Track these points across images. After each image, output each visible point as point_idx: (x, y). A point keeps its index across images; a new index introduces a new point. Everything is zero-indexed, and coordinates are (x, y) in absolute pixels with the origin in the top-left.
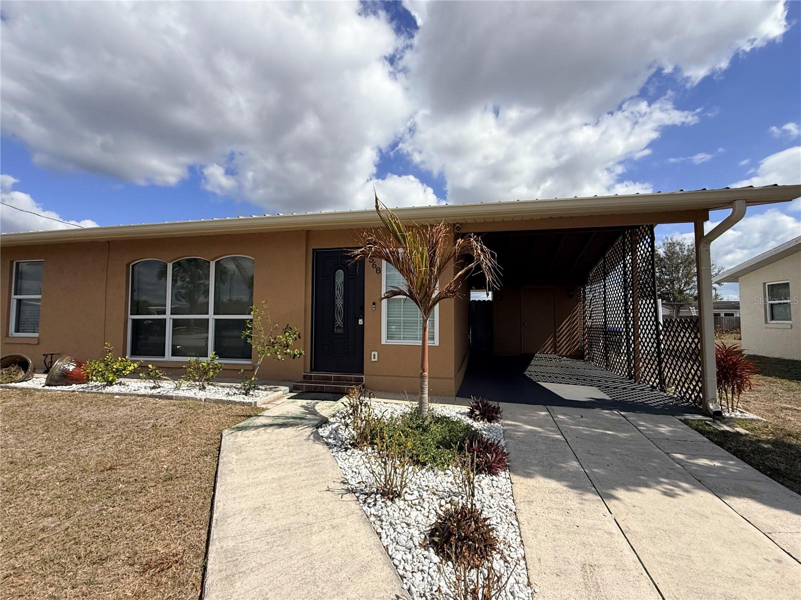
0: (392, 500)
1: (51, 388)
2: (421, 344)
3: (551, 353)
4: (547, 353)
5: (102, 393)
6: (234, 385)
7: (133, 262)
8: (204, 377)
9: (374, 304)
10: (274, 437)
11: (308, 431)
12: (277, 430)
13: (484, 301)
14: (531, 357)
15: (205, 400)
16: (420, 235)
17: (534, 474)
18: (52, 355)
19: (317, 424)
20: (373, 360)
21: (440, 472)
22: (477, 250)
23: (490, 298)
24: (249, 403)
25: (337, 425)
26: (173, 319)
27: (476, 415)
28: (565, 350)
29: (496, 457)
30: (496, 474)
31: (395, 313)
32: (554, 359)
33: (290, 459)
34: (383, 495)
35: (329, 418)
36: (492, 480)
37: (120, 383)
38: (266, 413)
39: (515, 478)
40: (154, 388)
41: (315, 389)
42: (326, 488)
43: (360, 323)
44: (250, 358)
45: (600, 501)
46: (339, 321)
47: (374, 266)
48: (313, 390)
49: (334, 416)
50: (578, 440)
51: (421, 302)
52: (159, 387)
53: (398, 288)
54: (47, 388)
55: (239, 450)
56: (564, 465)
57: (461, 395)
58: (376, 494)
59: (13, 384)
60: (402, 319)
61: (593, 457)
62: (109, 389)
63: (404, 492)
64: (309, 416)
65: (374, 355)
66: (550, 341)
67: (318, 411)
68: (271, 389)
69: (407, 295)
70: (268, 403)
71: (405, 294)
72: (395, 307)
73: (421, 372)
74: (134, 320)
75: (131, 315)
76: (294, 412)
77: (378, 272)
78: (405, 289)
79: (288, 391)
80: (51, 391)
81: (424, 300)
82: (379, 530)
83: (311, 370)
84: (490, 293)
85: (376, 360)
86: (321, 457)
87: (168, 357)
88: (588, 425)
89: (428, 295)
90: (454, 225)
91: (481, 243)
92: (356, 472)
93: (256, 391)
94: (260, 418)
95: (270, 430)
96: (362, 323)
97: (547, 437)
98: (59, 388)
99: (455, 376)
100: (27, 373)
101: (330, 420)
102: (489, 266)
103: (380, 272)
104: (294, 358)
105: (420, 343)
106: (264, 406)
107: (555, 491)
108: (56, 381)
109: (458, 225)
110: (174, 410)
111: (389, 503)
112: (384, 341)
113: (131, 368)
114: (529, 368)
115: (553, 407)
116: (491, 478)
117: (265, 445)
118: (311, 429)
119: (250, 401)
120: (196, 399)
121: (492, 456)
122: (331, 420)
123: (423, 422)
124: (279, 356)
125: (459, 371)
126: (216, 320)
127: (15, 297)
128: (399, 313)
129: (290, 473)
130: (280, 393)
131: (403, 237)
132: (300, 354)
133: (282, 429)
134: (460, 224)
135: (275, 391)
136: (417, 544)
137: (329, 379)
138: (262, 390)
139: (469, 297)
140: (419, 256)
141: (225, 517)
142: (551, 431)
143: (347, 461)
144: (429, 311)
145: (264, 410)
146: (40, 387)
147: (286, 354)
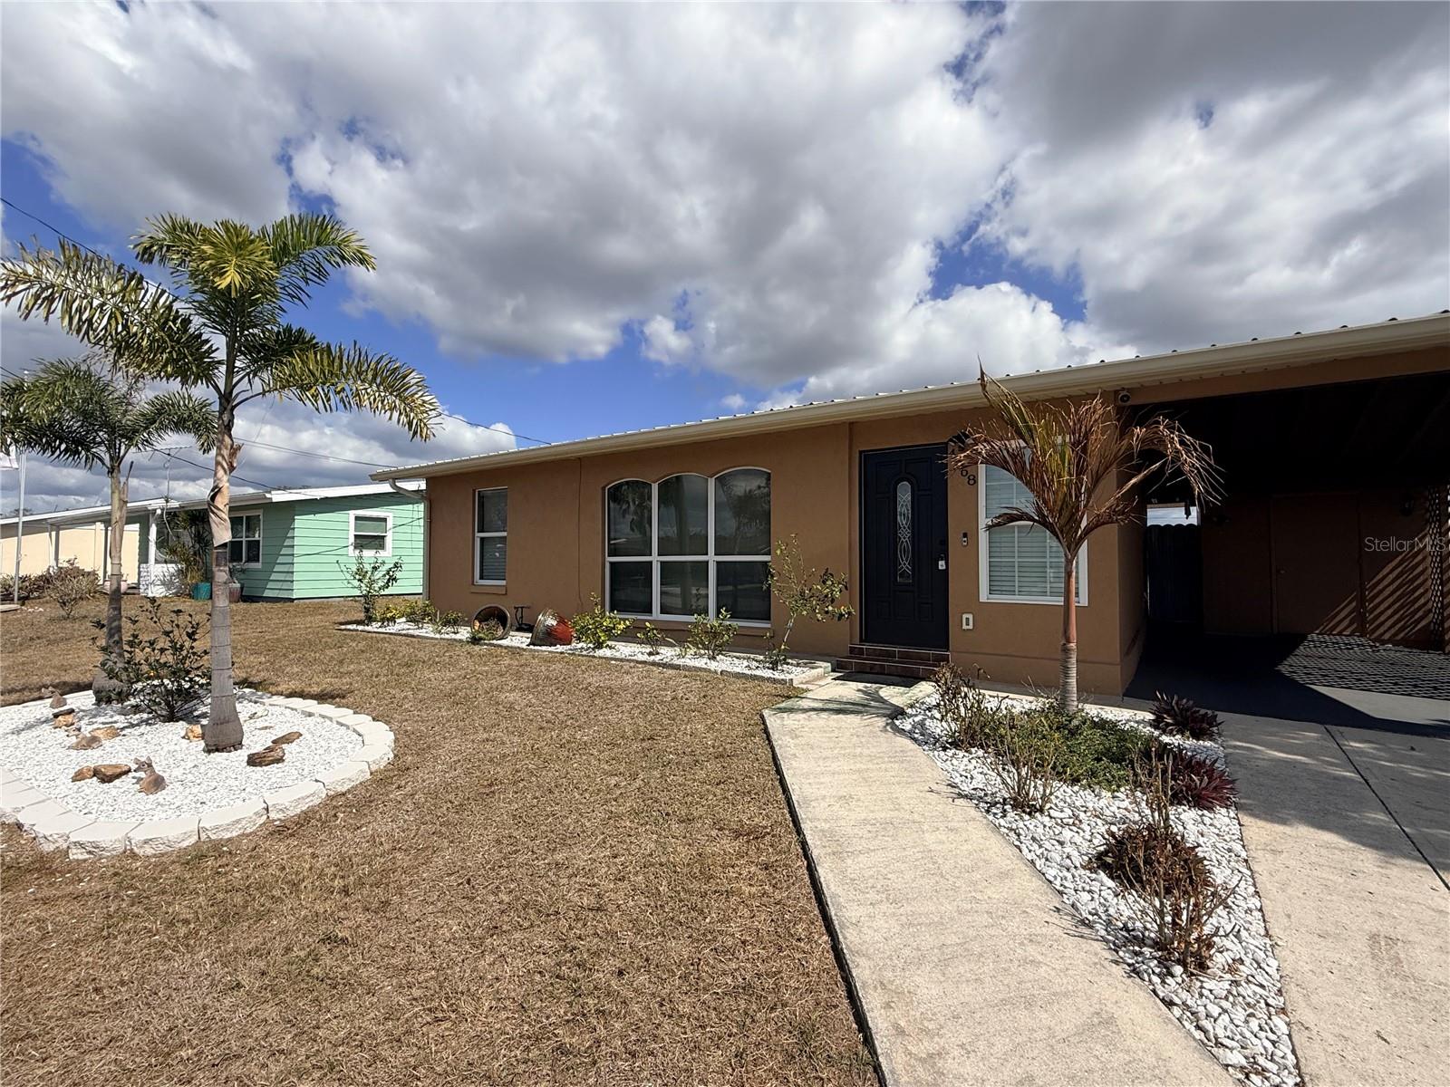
0: (1030, 814)
1: (536, 648)
2: (1062, 604)
3: (1352, 634)
4: (1340, 634)
5: (594, 657)
6: (752, 656)
7: (609, 484)
8: (715, 643)
9: (965, 535)
10: (832, 723)
11: (881, 722)
12: (835, 717)
13: (1179, 526)
14: (1299, 639)
15: (721, 672)
16: (1058, 422)
17: (1288, 819)
18: (522, 608)
19: (891, 714)
20: (965, 627)
21: (1104, 793)
22: (1172, 443)
23: (1194, 519)
24: (782, 680)
25: (920, 717)
26: (661, 562)
27: (1168, 725)
28: (1390, 628)
29: (1209, 783)
30: (1210, 809)
31: (1003, 549)
32: (1358, 645)
33: (866, 752)
34: (1014, 807)
35: (905, 708)
36: (1203, 815)
37: (611, 648)
38: (809, 695)
39: (1245, 819)
40: (650, 654)
41: (871, 668)
42: (927, 788)
43: (940, 568)
44: (769, 619)
45: (1428, 870)
46: (905, 565)
47: (964, 473)
48: (868, 670)
49: (912, 706)
50: (1396, 784)
51: (1062, 532)
52: (658, 653)
53: (1017, 509)
54: (532, 647)
55: (794, 734)
56: (1355, 815)
57: (1133, 693)
58: (1004, 804)
59: (495, 642)
60: (1016, 560)
61: (1425, 812)
62: (600, 653)
63: (1047, 807)
64: (873, 703)
65: (967, 619)
66: (1346, 610)
67: (886, 698)
68: (806, 664)
69: (1034, 520)
70: (807, 683)
71: (1030, 519)
72: (1003, 540)
73: (1063, 642)
74: (612, 564)
75: (609, 556)
76: (849, 697)
77: (972, 482)
78: (1031, 511)
79: (830, 669)
80: (538, 651)
81: (1068, 527)
82: (1017, 843)
83: (861, 640)
84: (1194, 511)
85: (971, 627)
86: (909, 754)
87: (656, 614)
88: (1425, 764)
89: (1073, 520)
90: (1116, 392)
91: (1179, 430)
92: (966, 777)
93: (785, 666)
94: (804, 700)
95: (824, 715)
96: (944, 568)
97: (1323, 773)
98: (544, 648)
99: (1121, 661)
100: (507, 629)
101: (907, 711)
102: (1197, 468)
103: (976, 482)
104: (839, 619)
105: (1060, 601)
106: (804, 687)
107: (1327, 846)
108: (541, 640)
109: (1125, 393)
110: (687, 682)
111: (1027, 817)
112: (984, 596)
113: (622, 626)
114: (1291, 660)
115: (1342, 729)
116: (1200, 813)
117: (825, 732)
118: (885, 719)
119: (782, 677)
120: (710, 671)
121: (1201, 781)
122: (909, 711)
123: (1070, 721)
124: (819, 615)
125: (1127, 653)
126: (718, 563)
127: (478, 535)
128: (1011, 549)
129: (870, 766)
130: (820, 671)
131: (1029, 429)
132: (849, 613)
133: (841, 716)
134: (1128, 390)
135: (813, 668)
136: (1078, 865)
137: (892, 655)
138: (792, 664)
139: (1145, 521)
140: (1057, 457)
141: (807, 802)
142: (1332, 764)
143: (948, 762)
144: (1076, 546)
145: (807, 690)
146: (524, 646)
147: (827, 612)
